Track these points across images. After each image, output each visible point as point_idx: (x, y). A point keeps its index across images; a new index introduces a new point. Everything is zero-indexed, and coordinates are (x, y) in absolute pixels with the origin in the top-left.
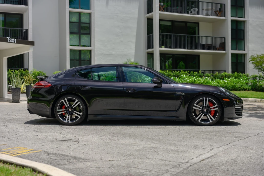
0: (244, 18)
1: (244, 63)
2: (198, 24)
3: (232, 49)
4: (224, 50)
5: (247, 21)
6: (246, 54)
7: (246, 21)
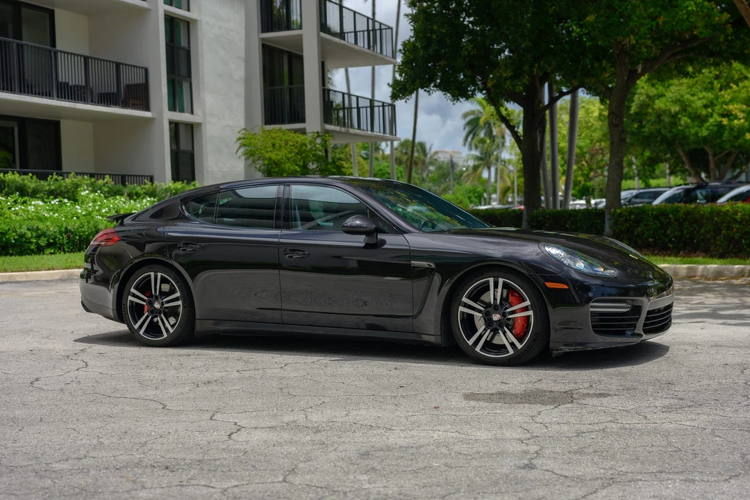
0: (189, 10)
1: (192, 155)
2: (52, 13)
3: (170, 109)
4: (147, 109)
5: (198, 22)
6: (199, 124)
7: (195, 21)
